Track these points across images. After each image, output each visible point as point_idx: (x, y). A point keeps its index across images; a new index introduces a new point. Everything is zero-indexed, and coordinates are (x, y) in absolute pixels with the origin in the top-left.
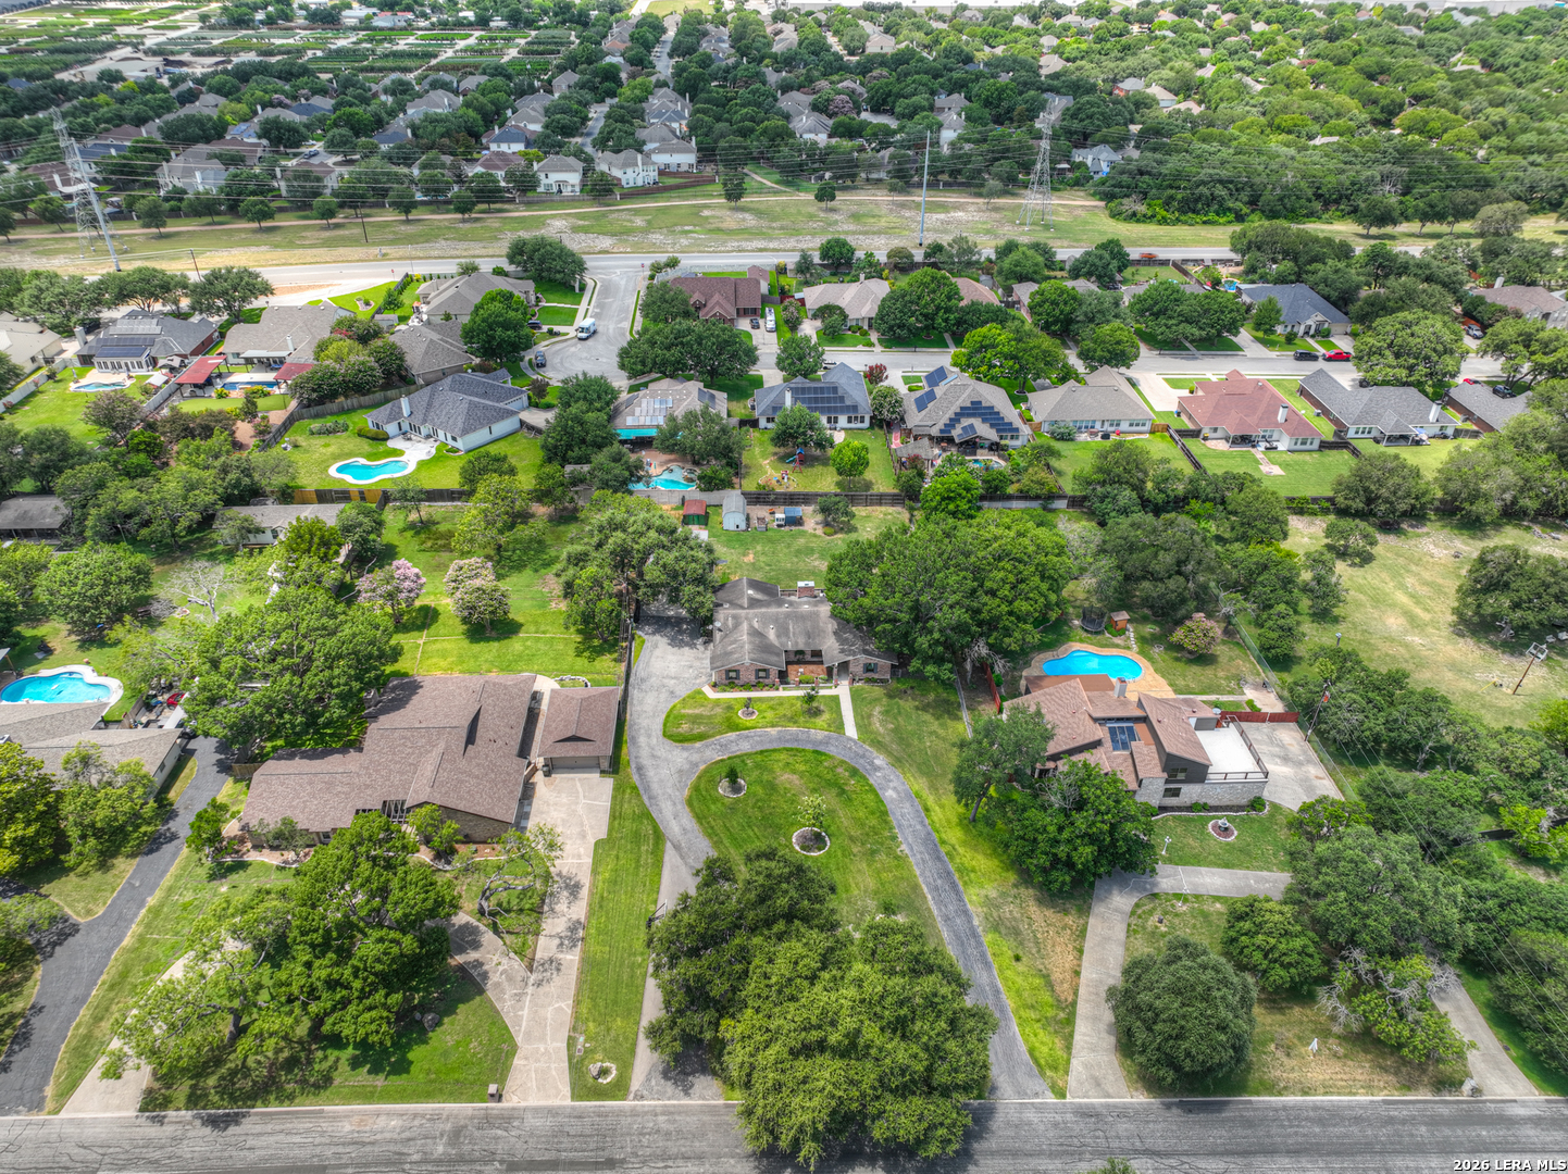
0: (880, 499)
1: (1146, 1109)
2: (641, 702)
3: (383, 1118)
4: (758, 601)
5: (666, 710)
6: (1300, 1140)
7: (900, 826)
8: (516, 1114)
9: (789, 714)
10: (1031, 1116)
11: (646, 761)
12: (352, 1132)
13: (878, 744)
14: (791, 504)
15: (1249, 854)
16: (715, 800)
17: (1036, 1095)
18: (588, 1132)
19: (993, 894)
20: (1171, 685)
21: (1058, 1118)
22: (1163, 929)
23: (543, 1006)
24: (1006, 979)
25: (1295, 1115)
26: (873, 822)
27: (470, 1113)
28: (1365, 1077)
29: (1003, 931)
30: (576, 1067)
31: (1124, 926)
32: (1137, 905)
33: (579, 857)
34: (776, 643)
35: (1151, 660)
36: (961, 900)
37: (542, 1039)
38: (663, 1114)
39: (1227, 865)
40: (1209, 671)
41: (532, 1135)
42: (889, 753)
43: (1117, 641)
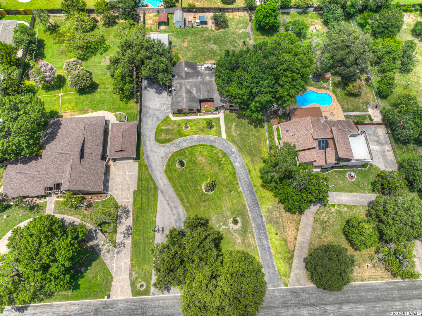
0: (238, 10)
1: (312, 289)
2: (146, 124)
3: (72, 306)
4: (189, 73)
5: (156, 127)
6: (358, 297)
7: (240, 179)
8: (115, 302)
9: (201, 127)
10: (277, 294)
11: (150, 153)
12: (63, 311)
13: (234, 142)
14: (202, 12)
15: (359, 186)
16: (175, 170)
17: (279, 286)
18: (138, 308)
19: (270, 207)
20: (342, 108)
21: (285, 294)
22: (326, 219)
23: (120, 262)
24: (272, 243)
25: (358, 289)
26: (231, 177)
27: (100, 302)
28: (382, 274)
29: (273, 223)
30: (133, 284)
31: (313, 219)
32: (318, 210)
33: (128, 198)
34: (196, 96)
35: (336, 95)
36: (259, 211)
37: (121, 274)
38: (161, 300)
39: (351, 191)
40: (357, 100)
41: (120, 310)
42: (237, 146)
43: (325, 85)
